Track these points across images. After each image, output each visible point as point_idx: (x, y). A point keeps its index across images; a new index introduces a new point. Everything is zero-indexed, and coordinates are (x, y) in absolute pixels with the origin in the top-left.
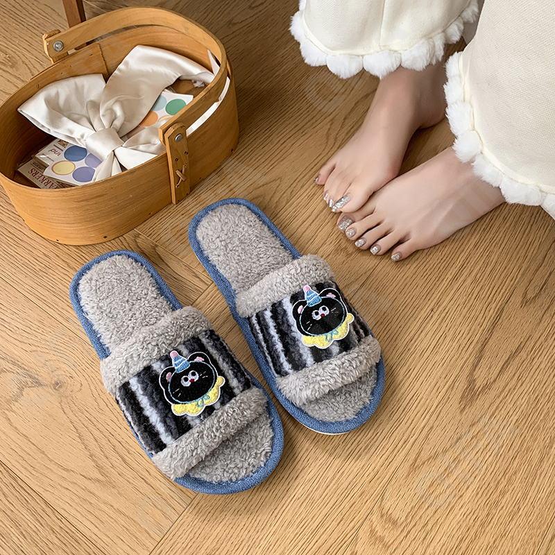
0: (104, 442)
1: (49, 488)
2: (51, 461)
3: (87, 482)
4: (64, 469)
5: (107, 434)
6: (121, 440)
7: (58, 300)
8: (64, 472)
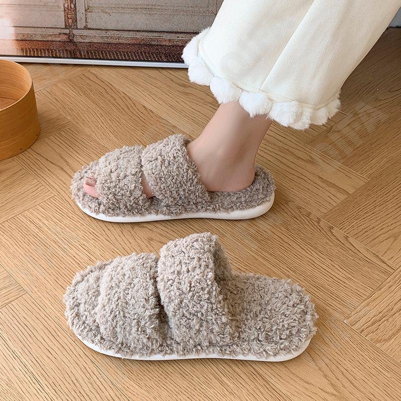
0: (334, 368)
1: (296, 394)
2: (293, 373)
3: (325, 394)
4: (305, 382)
5: (335, 363)
6: (347, 368)
7: (278, 262)
8: (305, 384)
